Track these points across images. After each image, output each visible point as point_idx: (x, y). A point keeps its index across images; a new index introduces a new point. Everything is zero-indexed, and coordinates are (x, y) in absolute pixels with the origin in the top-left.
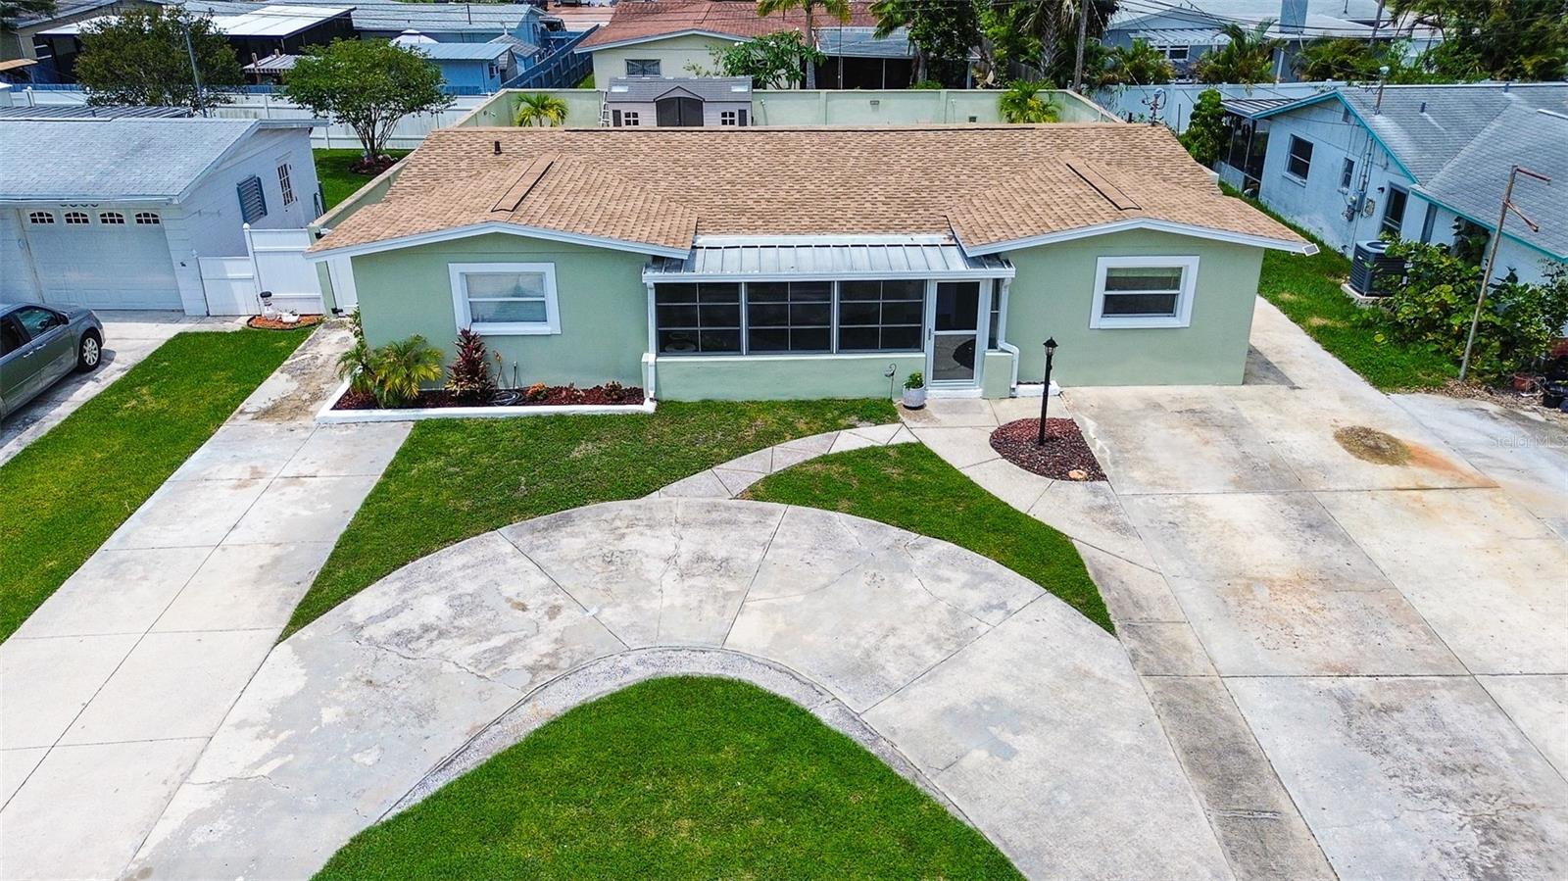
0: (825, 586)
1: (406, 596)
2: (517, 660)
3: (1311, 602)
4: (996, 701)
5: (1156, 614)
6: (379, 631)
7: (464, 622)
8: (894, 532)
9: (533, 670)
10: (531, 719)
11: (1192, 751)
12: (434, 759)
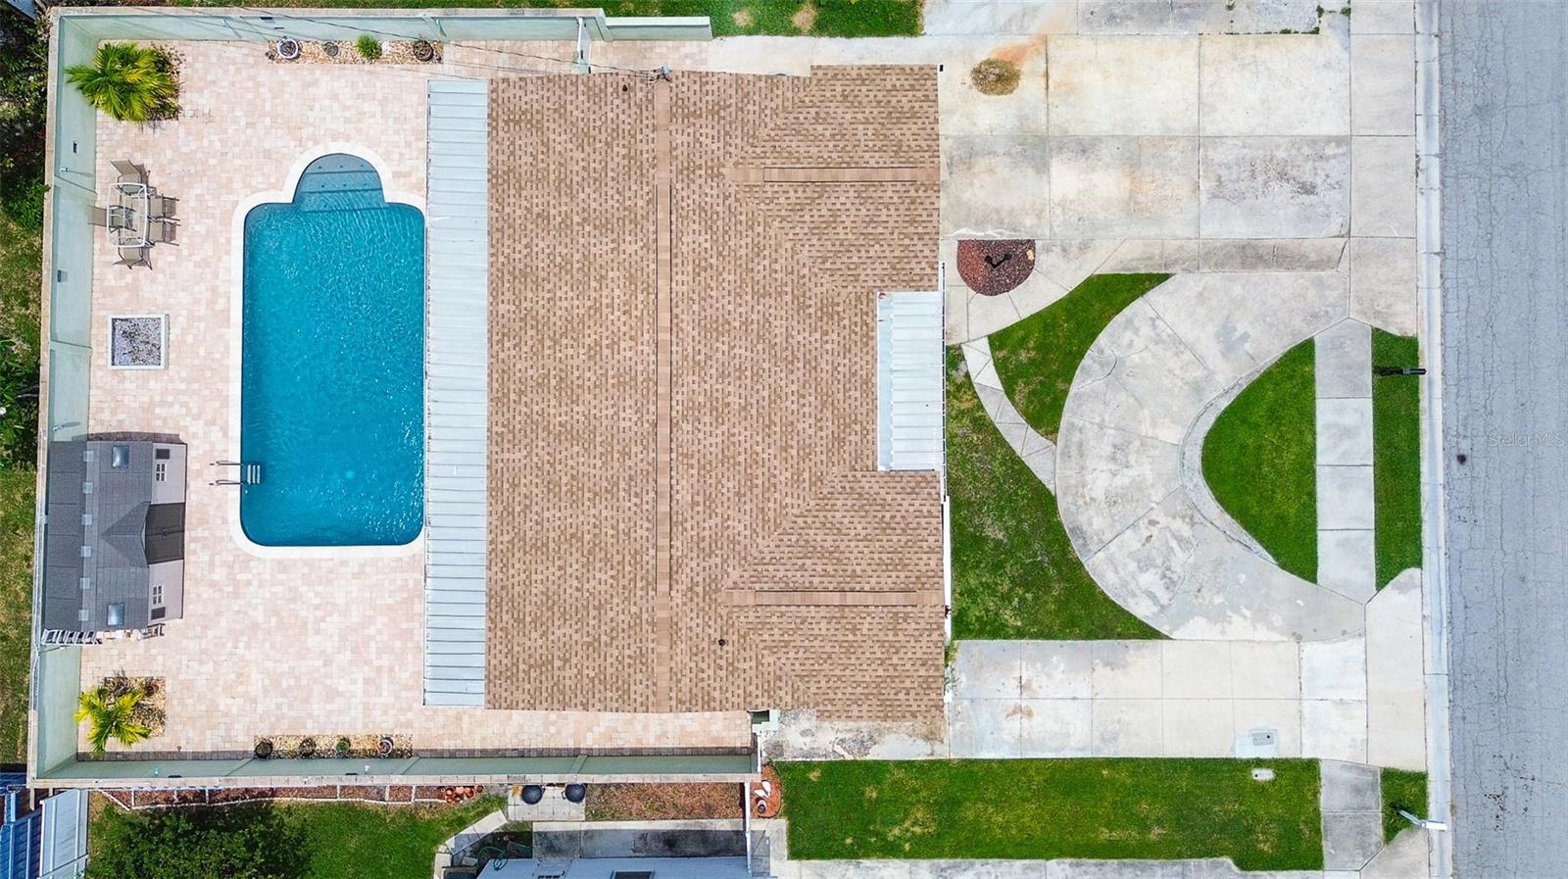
0: (1136, 399)
1: (1138, 592)
2: (1186, 531)
3: (1149, 179)
4: (1217, 335)
5: (1157, 251)
6: (1164, 597)
7: (1159, 562)
8: (1086, 361)
9: (1193, 525)
10: (1225, 520)
11: (1244, 265)
12: (1246, 552)
